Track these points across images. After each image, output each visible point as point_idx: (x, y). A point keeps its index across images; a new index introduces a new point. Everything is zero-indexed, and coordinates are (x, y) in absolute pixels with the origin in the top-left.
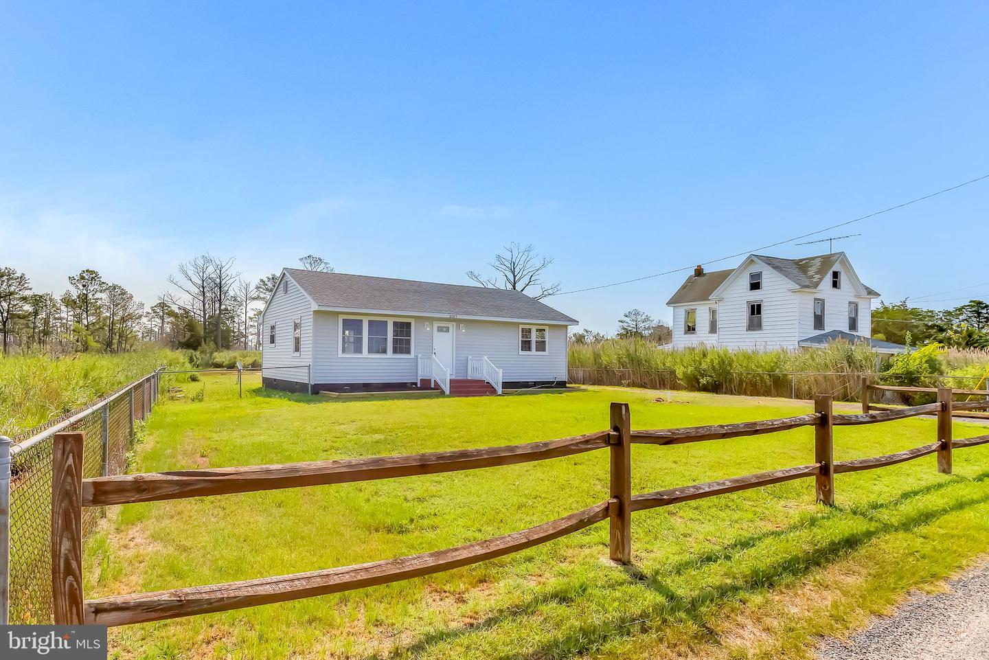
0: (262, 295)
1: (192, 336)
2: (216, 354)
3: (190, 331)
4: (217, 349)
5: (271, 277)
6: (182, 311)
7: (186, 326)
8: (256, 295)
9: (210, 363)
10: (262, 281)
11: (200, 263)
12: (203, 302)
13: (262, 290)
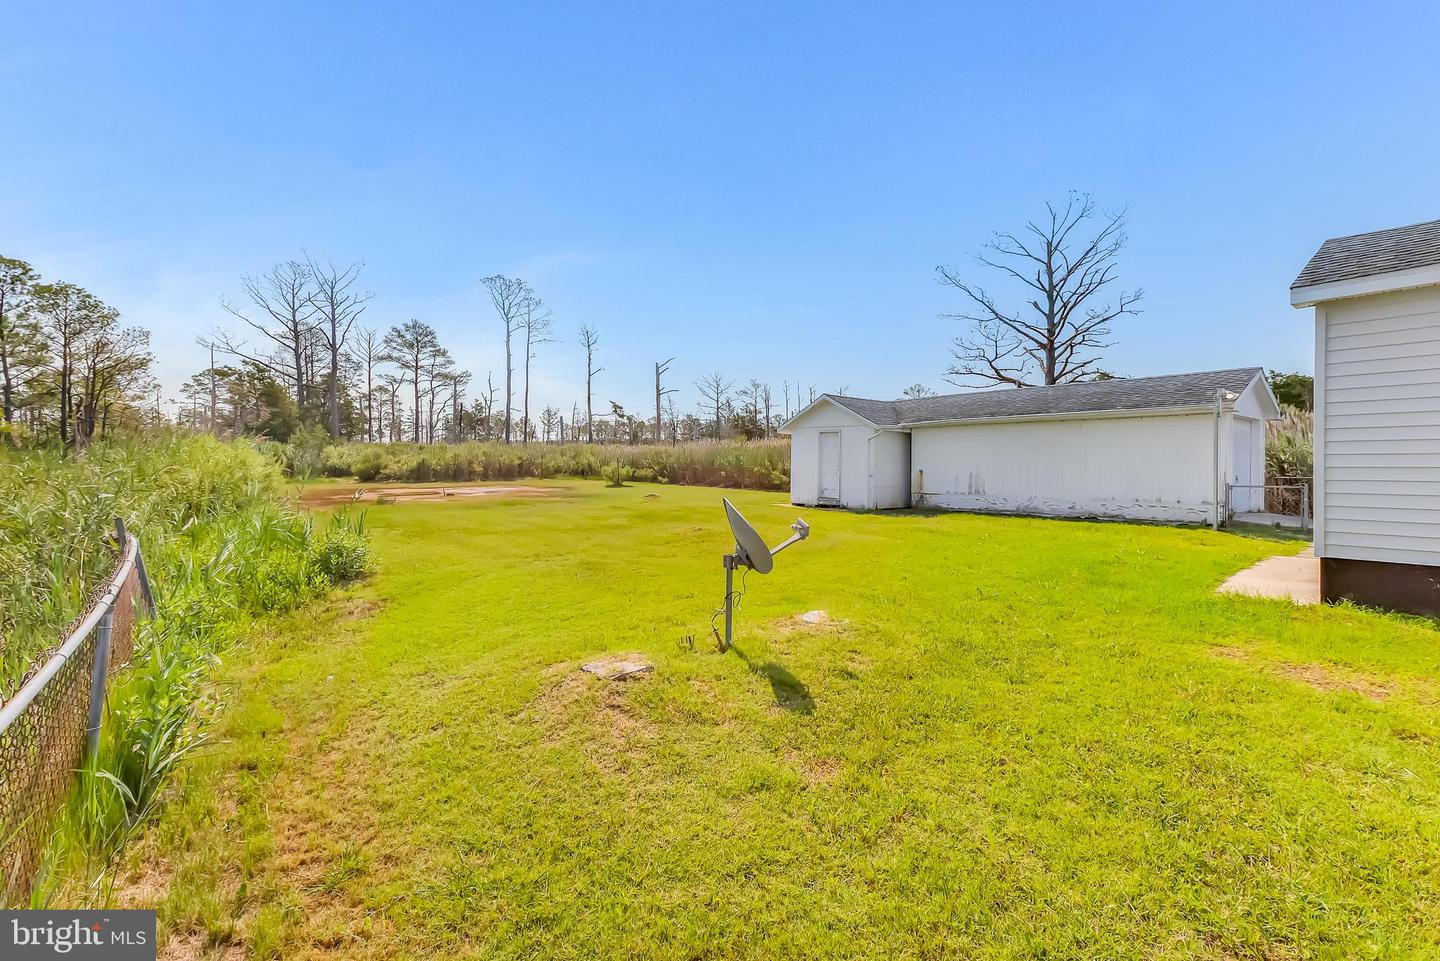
0: (395, 354)
1: (274, 415)
2: (330, 450)
3: (270, 404)
4: (332, 441)
5: (410, 324)
6: (250, 368)
7: (261, 395)
8: (385, 353)
9: (320, 465)
10: (395, 329)
11: (286, 277)
12: (296, 350)
13: (394, 345)
